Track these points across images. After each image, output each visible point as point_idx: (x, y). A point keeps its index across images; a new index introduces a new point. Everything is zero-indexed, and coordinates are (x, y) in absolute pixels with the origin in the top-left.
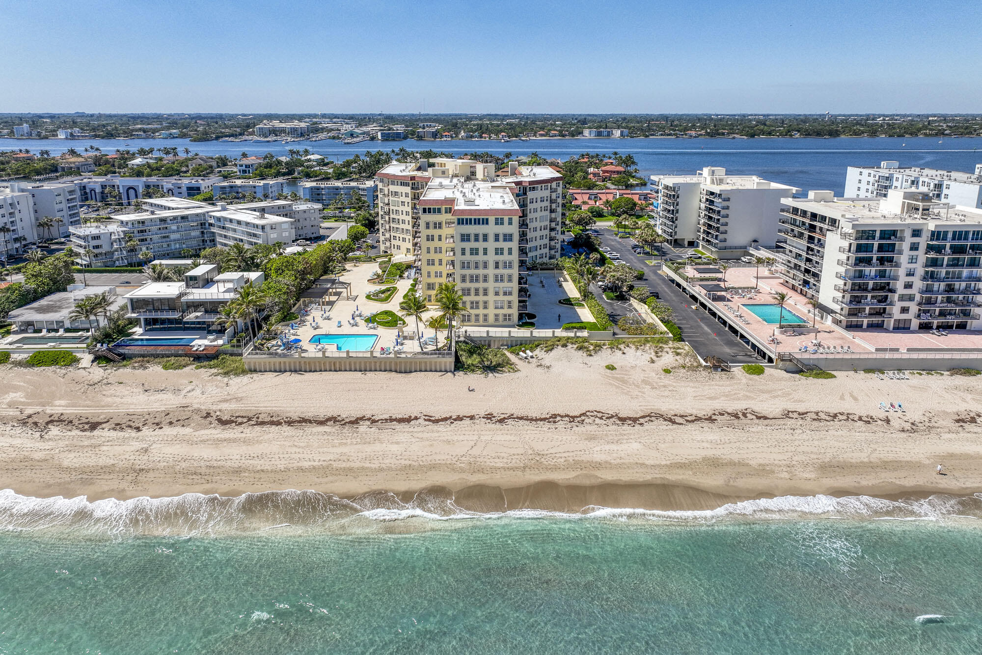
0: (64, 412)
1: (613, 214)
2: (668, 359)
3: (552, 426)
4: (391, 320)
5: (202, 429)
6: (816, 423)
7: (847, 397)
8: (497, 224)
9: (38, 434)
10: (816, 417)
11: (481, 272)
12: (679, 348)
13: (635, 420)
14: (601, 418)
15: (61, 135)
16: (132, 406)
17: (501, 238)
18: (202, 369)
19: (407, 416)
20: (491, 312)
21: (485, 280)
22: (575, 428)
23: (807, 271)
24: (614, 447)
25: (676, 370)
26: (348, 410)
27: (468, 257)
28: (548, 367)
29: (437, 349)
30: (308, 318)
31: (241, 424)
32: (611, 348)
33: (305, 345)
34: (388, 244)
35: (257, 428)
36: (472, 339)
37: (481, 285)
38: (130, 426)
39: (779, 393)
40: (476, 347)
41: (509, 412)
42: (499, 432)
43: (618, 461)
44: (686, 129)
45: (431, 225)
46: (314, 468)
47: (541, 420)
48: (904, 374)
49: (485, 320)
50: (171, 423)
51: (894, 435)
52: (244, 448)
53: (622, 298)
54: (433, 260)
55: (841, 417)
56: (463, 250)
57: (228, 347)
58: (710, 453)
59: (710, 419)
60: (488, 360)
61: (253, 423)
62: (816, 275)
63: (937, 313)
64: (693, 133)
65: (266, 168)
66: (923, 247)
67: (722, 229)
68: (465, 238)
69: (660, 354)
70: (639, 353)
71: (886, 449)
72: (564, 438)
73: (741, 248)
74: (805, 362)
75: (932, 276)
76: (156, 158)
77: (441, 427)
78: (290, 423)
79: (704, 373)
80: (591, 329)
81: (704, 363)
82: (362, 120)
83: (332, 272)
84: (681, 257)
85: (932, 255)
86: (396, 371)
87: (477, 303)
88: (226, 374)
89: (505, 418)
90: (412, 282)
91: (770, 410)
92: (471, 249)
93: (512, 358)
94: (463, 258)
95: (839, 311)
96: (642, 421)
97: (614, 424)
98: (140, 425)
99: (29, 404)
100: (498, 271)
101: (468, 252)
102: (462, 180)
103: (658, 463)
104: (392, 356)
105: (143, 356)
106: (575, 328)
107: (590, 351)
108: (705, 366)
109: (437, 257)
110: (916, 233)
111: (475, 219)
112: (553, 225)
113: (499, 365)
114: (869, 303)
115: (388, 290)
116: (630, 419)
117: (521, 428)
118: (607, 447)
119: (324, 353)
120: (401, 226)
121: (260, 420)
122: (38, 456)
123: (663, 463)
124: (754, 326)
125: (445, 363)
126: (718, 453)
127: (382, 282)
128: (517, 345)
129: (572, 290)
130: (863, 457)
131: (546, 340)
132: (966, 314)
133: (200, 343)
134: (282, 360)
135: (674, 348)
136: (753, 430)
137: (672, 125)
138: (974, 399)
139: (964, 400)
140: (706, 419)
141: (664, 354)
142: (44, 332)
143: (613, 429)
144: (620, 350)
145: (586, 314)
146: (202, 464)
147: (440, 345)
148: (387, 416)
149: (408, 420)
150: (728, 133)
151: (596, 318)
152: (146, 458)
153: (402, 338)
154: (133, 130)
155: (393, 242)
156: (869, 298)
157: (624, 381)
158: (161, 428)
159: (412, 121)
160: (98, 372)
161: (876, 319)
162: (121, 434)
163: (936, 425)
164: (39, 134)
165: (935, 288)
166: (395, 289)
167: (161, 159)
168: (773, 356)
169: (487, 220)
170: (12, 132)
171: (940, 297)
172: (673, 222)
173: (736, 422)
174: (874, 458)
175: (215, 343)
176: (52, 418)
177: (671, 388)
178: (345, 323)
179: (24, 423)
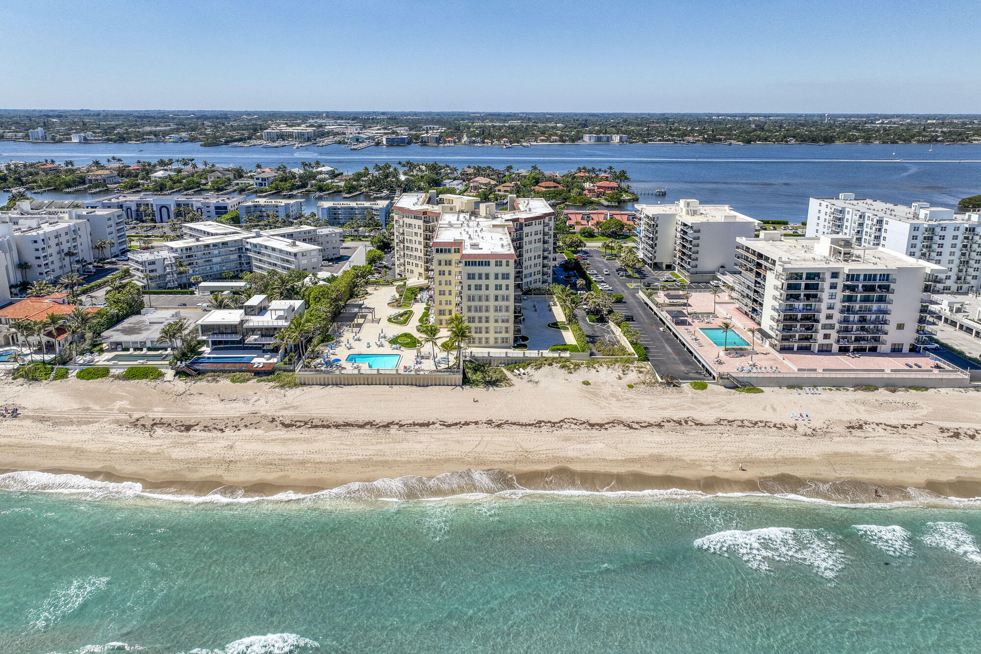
0: (163, 416)
1: (603, 235)
2: (633, 376)
3: (537, 429)
4: (410, 342)
5: (271, 431)
6: (740, 429)
7: (769, 408)
8: (496, 265)
9: (148, 434)
10: (741, 424)
11: (484, 303)
12: (642, 367)
13: (601, 425)
14: (575, 424)
15: (75, 139)
16: (214, 413)
17: (500, 276)
18: (262, 383)
19: (426, 422)
20: (492, 336)
21: (487, 311)
22: (555, 432)
23: (755, 301)
24: (584, 446)
25: (638, 386)
26: (382, 417)
27: (473, 292)
28: (537, 383)
29: (449, 368)
30: (341, 339)
31: (300, 427)
32: (588, 367)
33: (343, 363)
34: (402, 268)
35: (313, 430)
36: (476, 359)
37: (484, 314)
38: (215, 428)
39: (716, 405)
40: (479, 365)
41: (505, 419)
42: (497, 435)
43: (586, 457)
44: (685, 134)
45: (443, 263)
46: (359, 460)
47: (530, 425)
48: (817, 389)
49: (487, 342)
50: (246, 426)
51: (797, 439)
52: (305, 445)
53: (602, 320)
54: (444, 291)
55: (760, 424)
56: (469, 286)
57: (281, 364)
58: (655, 451)
59: (660, 426)
60: (489, 376)
61: (309, 426)
62: (761, 305)
63: (853, 339)
64: (691, 139)
65: (281, 181)
66: (840, 286)
67: (693, 256)
68: (471, 276)
69: (626, 372)
70: (610, 371)
71: (790, 449)
72: (547, 439)
73: (710, 273)
74: (740, 380)
75: (849, 310)
76: (175, 170)
77: (453, 430)
78: (337, 426)
79: (659, 388)
80: (572, 351)
81: (660, 380)
82: (365, 120)
83: (357, 296)
84: (658, 280)
85: (848, 293)
86: (416, 385)
87: (480, 328)
88: (282, 387)
89: (501, 424)
90: (425, 306)
91: (707, 418)
92: (476, 286)
93: (508, 374)
94: (469, 292)
95: (775, 337)
96: (607, 426)
97: (585, 428)
98: (223, 427)
99: (134, 410)
100: (497, 303)
101: (473, 287)
102: (468, 217)
103: (616, 458)
104: (413, 373)
105: (214, 371)
106: (559, 349)
107: (570, 369)
108: (661, 383)
109: (447, 289)
110: (835, 275)
111: (479, 262)
112: (546, 254)
113: (497, 380)
114: (798, 330)
115: (405, 313)
116: (598, 424)
117: (514, 431)
118: (578, 446)
119: (359, 370)
120: (414, 253)
121: (314, 424)
122: (152, 450)
123: (620, 458)
124: (706, 348)
125: (455, 379)
126: (661, 451)
127: (399, 306)
128: (513, 364)
129: (559, 314)
130: (770, 455)
131: (536, 359)
132: (877, 340)
133: (259, 361)
134: (326, 376)
135: (638, 367)
136: (691, 434)
137: (671, 130)
138: (866, 410)
139: (858, 411)
140: (656, 425)
141: (629, 372)
142: (131, 350)
143: (584, 432)
144: (595, 368)
145: (569, 337)
146: (276, 457)
147: (451, 364)
148: (411, 422)
149: (427, 425)
150: (725, 139)
151: (577, 341)
152: (232, 452)
153: (421, 358)
154: (144, 134)
155: (407, 267)
156: (798, 327)
157: (596, 394)
158: (239, 430)
159: (415, 122)
160: (181, 385)
161: (805, 344)
162: (210, 434)
163: (831, 431)
164: (53, 138)
165: (851, 319)
166: (411, 313)
167: (180, 171)
168: (715, 375)
169: (489, 262)
170: (27, 135)
171: (855, 326)
172: (653, 248)
173: (679, 427)
174: (778, 456)
175: (271, 361)
176: (155, 421)
177: (631, 400)
178: (373, 344)
179: (135, 424)
